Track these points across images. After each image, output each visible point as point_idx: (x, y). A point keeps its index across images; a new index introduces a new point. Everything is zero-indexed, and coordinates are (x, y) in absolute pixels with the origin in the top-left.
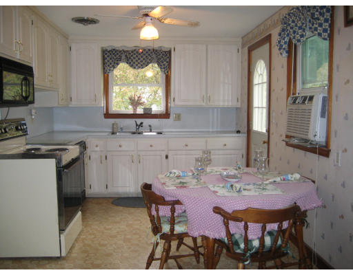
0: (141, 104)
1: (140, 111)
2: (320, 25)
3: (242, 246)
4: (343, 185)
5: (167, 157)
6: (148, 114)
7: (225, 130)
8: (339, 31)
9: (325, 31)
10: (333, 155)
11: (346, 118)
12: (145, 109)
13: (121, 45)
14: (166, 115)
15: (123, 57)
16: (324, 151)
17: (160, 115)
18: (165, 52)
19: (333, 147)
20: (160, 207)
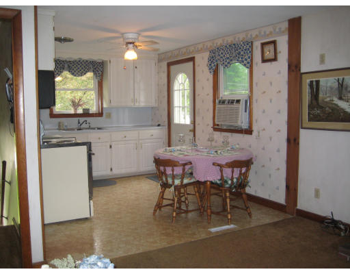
0: (80, 105)
1: (80, 111)
2: (246, 60)
3: (230, 182)
4: (263, 149)
5: (111, 147)
6: (86, 114)
7: (143, 124)
8: (257, 64)
9: (248, 63)
10: (255, 133)
11: (264, 112)
12: (84, 110)
13: (68, 57)
14: (100, 114)
15: (66, 66)
16: (249, 131)
17: (96, 114)
18: (100, 63)
19: (255, 128)
20: (175, 168)
